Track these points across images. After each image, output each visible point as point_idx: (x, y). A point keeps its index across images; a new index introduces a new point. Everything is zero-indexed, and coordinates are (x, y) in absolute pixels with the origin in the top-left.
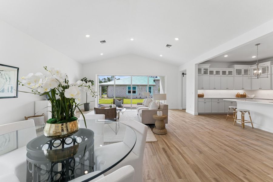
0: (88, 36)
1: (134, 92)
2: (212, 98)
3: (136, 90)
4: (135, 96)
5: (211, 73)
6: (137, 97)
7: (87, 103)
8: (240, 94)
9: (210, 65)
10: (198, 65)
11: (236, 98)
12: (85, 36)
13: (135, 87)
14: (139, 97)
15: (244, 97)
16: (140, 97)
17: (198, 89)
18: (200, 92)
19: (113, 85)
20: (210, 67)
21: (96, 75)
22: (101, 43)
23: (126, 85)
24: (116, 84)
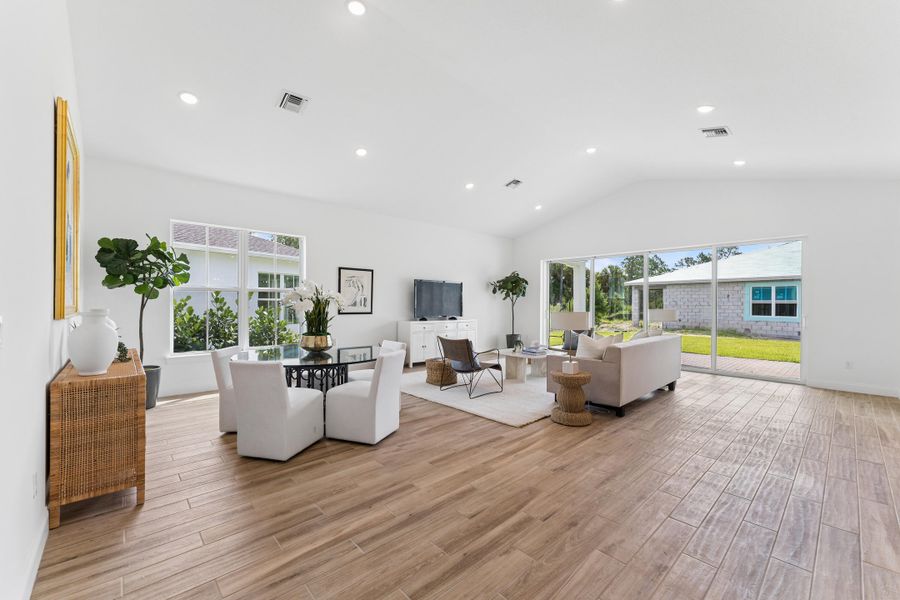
3: (799, 302)
4: (791, 331)
6: (799, 334)
7: (512, 335)
13: (793, 290)
19: (678, 285)
21: (542, 261)
22: (509, 187)
23: (743, 282)
24: (719, 277)
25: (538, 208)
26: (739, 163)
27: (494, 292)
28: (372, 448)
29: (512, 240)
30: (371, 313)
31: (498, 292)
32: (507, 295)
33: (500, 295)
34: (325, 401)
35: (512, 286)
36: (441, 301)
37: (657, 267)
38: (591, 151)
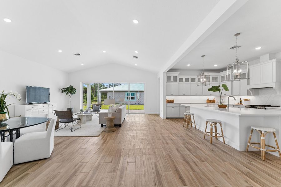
0: (60, 51)
1: (133, 98)
2: (179, 104)
3: (135, 96)
4: (134, 103)
5: (181, 80)
6: (135, 103)
7: (70, 108)
8: (209, 100)
9: (179, 73)
10: (166, 74)
11: (206, 103)
12: (58, 51)
13: (134, 94)
14: (137, 103)
15: (213, 103)
16: (139, 103)
17: (167, 95)
18: (170, 98)
19: (111, 92)
20: (179, 75)
21: (81, 83)
22: (76, 55)
23: (125, 91)
24: (115, 90)
25: (82, 64)
26: (136, 65)
27: (62, 92)
28: (48, 159)
29: (69, 74)
31: (64, 92)
32: (67, 93)
33: (65, 93)
34: (14, 146)
35: (70, 90)
36: (40, 96)
37: (102, 86)
38: (104, 52)
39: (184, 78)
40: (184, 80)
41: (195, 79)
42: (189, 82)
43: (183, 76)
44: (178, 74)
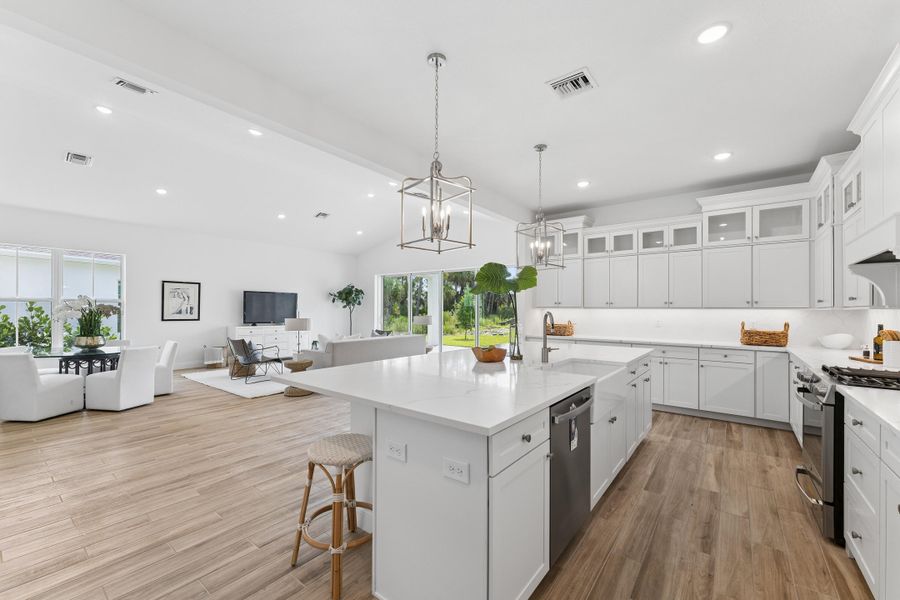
5: (597, 245)
9: (582, 218)
20: (585, 225)
21: (376, 275)
22: (318, 218)
27: (334, 301)
30: (198, 319)
33: (339, 304)
35: (349, 296)
36: (273, 309)
39: (608, 233)
40: (610, 244)
41: (660, 235)
42: (634, 251)
43: (603, 228)
44: (581, 225)
